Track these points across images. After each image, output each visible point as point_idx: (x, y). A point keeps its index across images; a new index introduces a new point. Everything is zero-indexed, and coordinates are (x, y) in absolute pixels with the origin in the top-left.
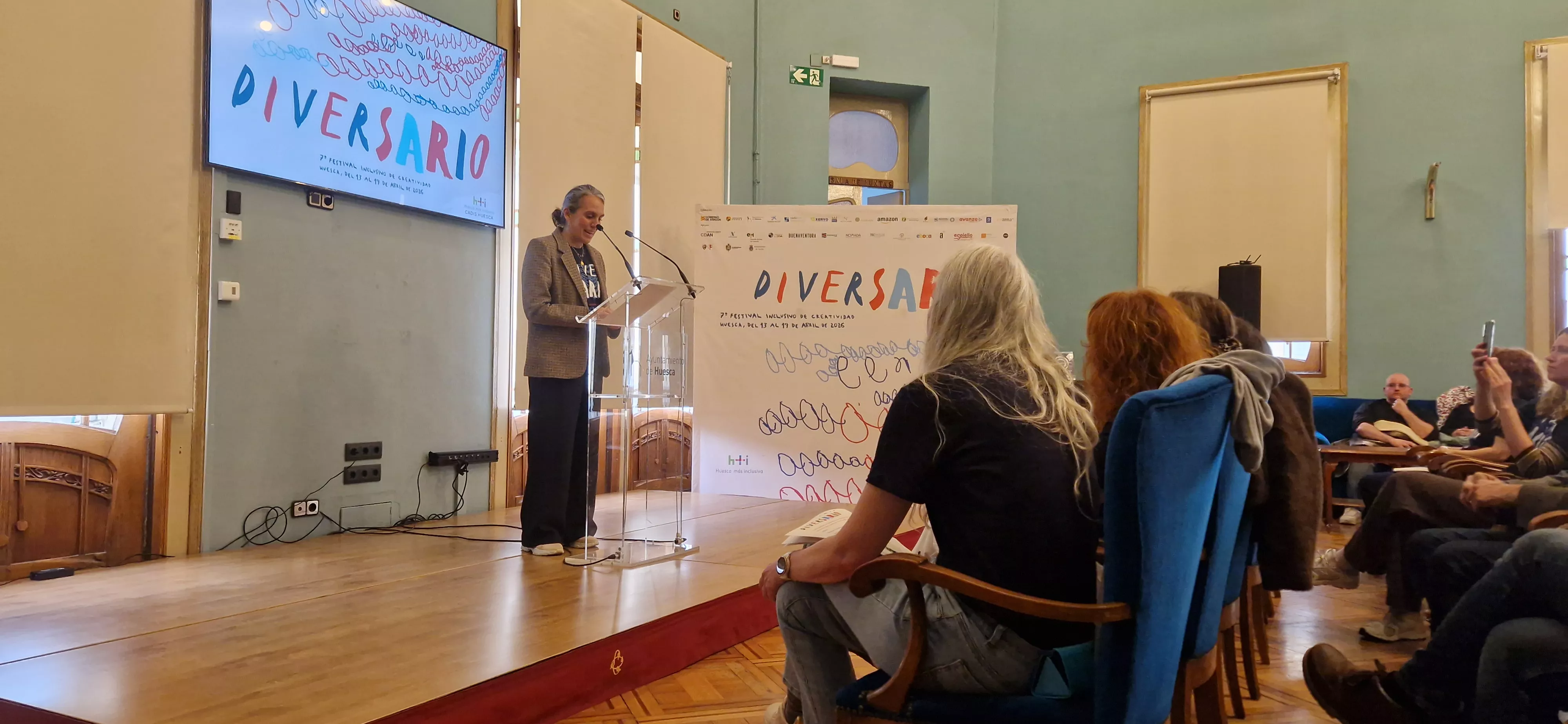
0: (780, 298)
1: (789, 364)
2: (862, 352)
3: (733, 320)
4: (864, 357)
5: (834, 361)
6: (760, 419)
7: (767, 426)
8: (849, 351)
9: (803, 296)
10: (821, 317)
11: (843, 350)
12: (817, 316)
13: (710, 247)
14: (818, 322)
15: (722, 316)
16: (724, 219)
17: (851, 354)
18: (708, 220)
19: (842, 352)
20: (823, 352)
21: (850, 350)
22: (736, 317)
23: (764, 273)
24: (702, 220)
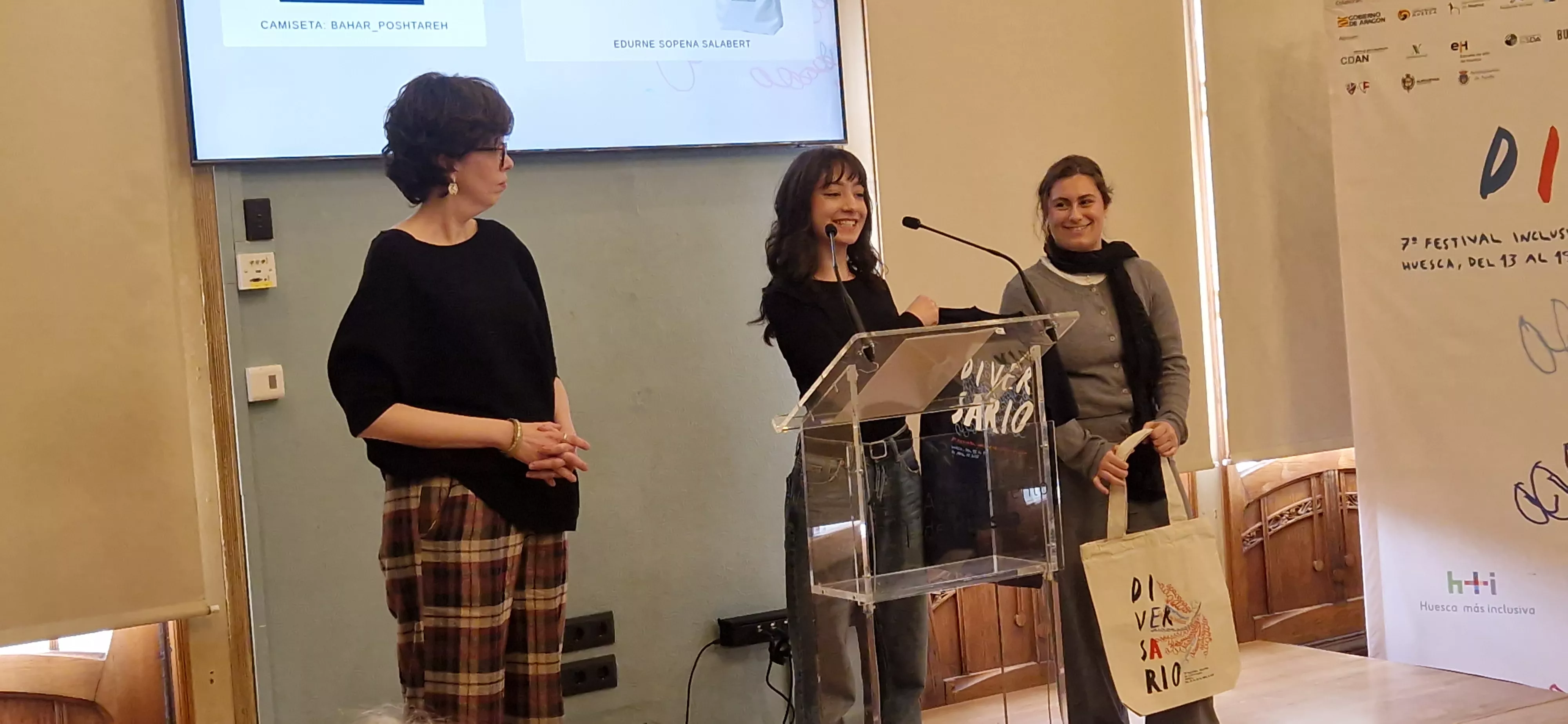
0: (1545, 191)
3: (1433, 255)
6: (1517, 486)
7: (1535, 501)
13: (1365, 87)
15: (1405, 245)
16: (1391, 16)
18: (1355, 24)
22: (1439, 245)
23: (1502, 134)
24: (1340, 25)
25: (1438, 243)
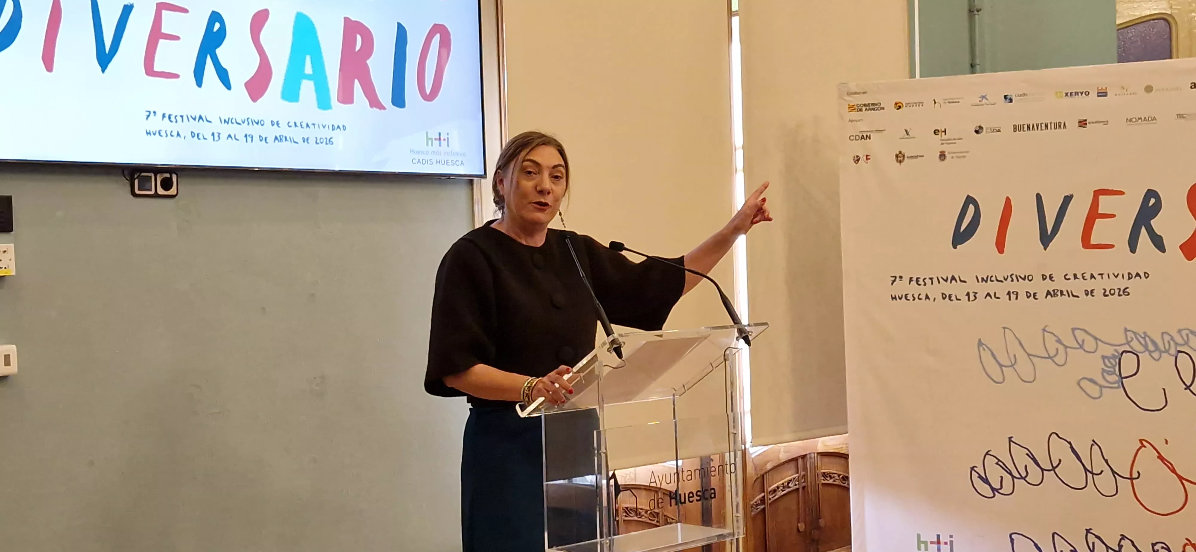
0: (1000, 246)
1: (1024, 366)
2: (1169, 342)
3: (913, 289)
4: (1173, 351)
5: (1112, 360)
6: (972, 469)
7: (986, 481)
8: (1142, 340)
9: (1046, 239)
10: (1083, 277)
11: (1129, 339)
12: (1075, 276)
13: (867, 159)
14: (1078, 286)
15: (894, 282)
16: (889, 106)
17: (1146, 346)
18: (861, 110)
19: (1128, 343)
20: (1090, 344)
21: (1144, 338)
22: (919, 283)
23: (970, 200)
24: (849, 111)
25: (919, 281)
